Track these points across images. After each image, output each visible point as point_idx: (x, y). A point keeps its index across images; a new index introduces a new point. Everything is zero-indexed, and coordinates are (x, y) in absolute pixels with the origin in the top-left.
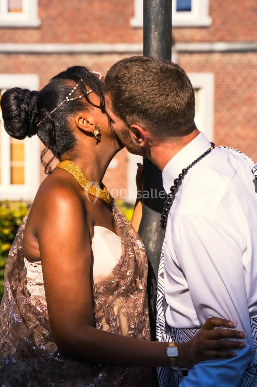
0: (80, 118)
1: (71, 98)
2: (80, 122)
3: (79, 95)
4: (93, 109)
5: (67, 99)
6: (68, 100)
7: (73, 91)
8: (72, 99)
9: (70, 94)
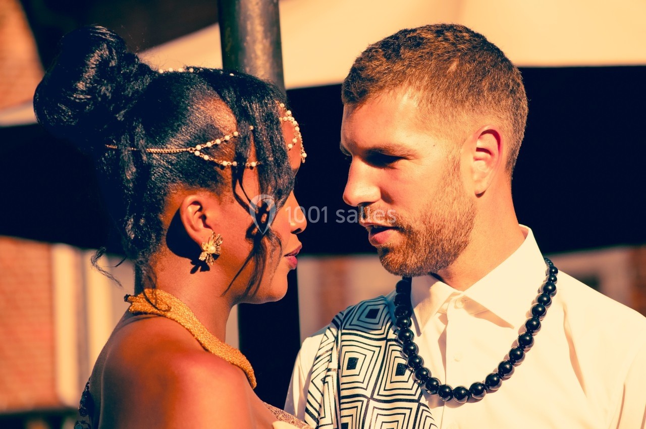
0: (196, 203)
1: (207, 154)
2: (191, 209)
3: (224, 156)
4: (232, 202)
5: (196, 150)
6: (197, 153)
7: (218, 141)
8: (206, 157)
9: (209, 144)
